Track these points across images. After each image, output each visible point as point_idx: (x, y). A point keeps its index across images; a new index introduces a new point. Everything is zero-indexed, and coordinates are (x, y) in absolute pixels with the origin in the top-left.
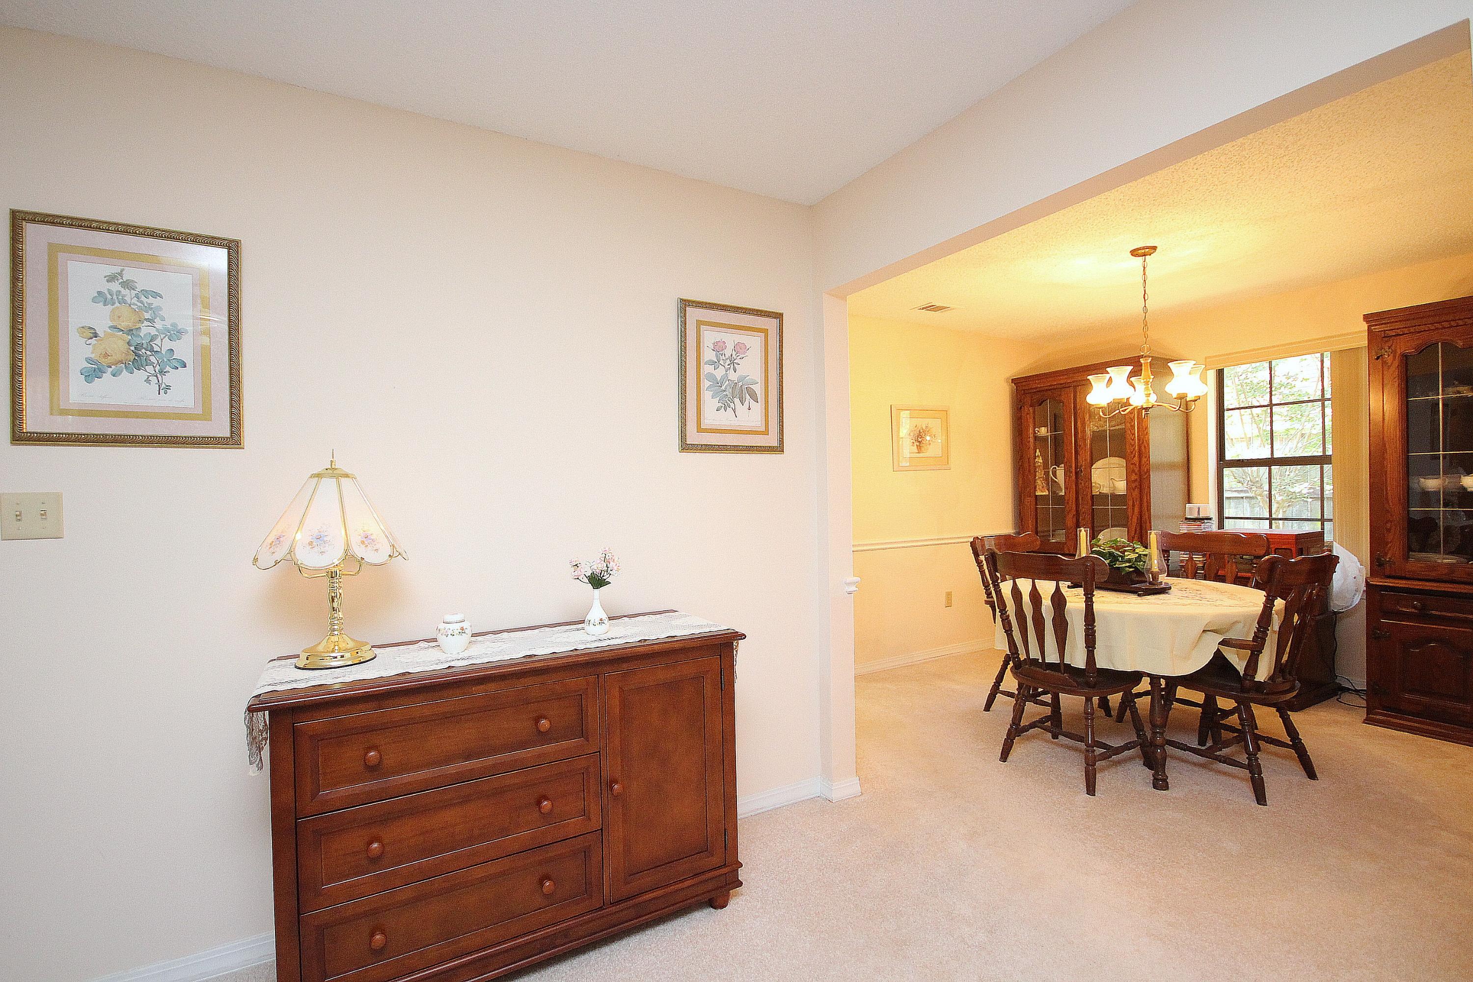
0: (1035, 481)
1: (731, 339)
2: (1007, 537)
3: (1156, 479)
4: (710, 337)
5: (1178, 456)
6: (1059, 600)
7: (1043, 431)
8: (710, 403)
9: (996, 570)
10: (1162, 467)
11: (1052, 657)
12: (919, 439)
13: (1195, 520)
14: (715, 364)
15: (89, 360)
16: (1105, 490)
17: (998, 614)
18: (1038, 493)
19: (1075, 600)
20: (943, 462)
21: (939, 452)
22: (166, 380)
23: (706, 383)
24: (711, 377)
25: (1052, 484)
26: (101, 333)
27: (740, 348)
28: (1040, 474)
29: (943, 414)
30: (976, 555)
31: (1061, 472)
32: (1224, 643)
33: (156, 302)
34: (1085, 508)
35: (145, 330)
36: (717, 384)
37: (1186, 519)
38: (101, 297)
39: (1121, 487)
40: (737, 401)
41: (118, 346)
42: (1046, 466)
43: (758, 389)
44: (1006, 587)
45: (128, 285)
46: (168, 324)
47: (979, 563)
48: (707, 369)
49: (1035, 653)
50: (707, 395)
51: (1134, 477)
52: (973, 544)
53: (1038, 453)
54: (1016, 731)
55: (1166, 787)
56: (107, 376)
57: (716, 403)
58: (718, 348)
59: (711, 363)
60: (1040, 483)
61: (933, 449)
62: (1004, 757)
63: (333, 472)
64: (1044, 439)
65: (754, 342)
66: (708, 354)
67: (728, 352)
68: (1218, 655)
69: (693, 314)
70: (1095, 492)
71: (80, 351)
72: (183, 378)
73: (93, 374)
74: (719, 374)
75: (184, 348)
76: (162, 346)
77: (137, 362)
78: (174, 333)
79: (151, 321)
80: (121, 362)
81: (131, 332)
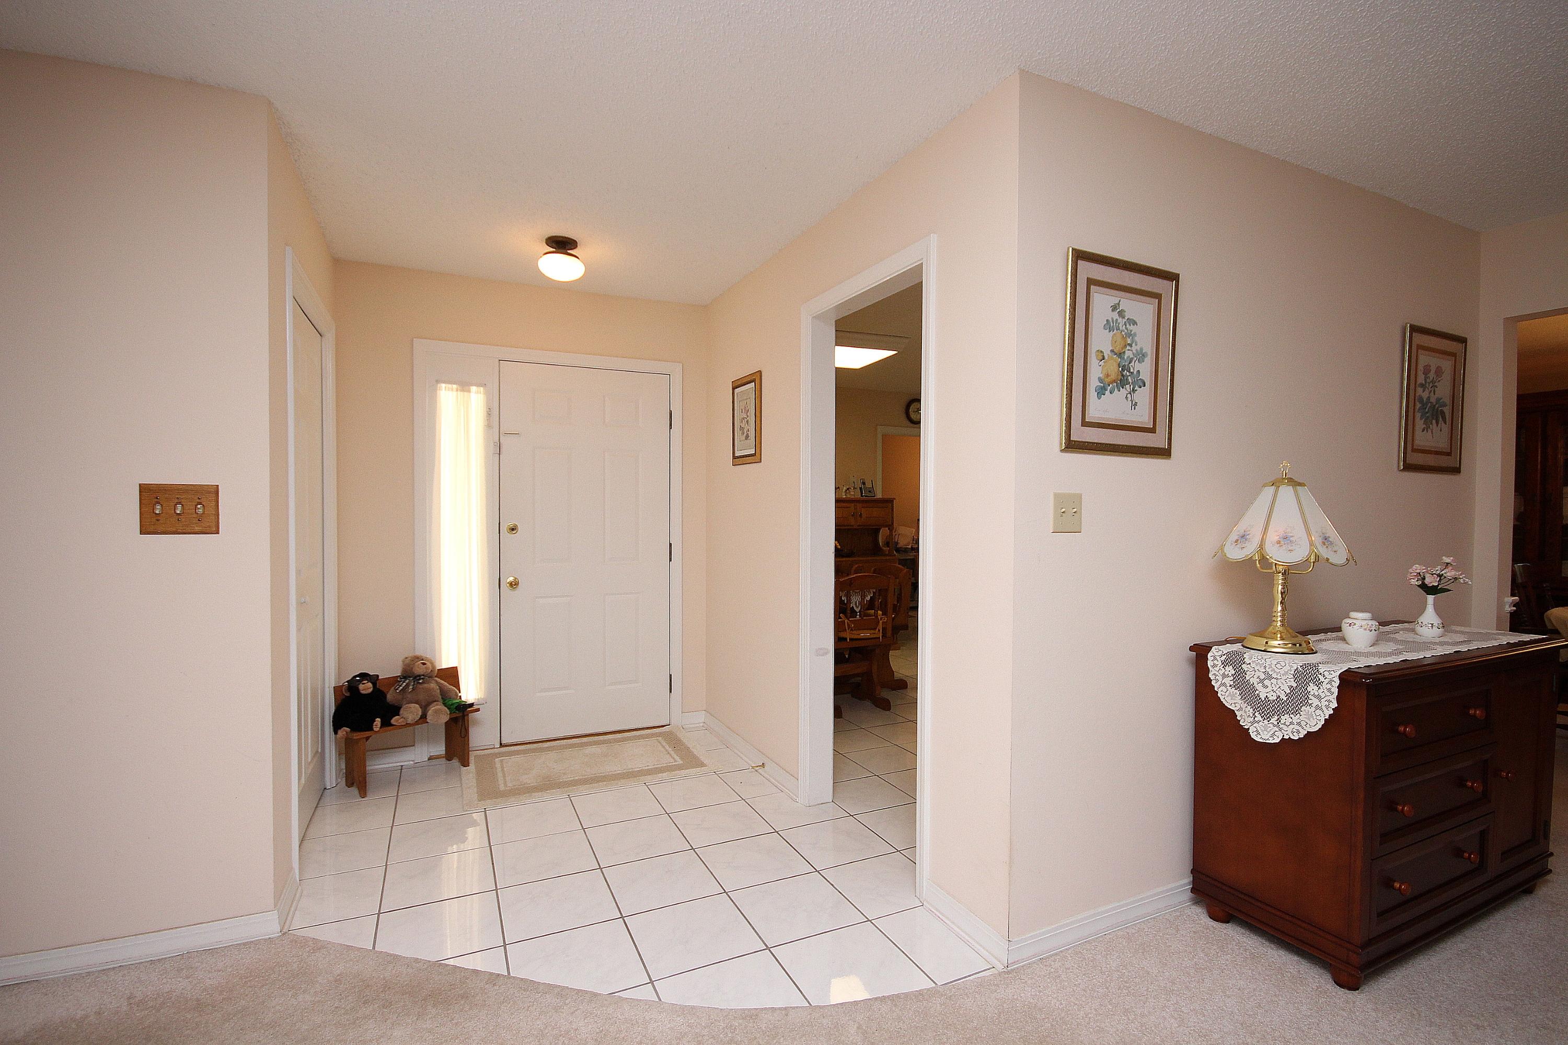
1: (1434, 361)
4: (1425, 359)
8: (1421, 425)
14: (1422, 385)
15: (1100, 380)
22: (1135, 397)
23: (1418, 406)
24: (1422, 400)
26: (1106, 355)
27: (1438, 372)
33: (1131, 327)
35: (1128, 354)
36: (1424, 406)
38: (1109, 327)
40: (1434, 421)
41: (1114, 369)
43: (1447, 410)
45: (1121, 314)
46: (1138, 347)
48: (1420, 390)
50: (1418, 415)
56: (1108, 393)
57: (1425, 425)
58: (1427, 371)
65: (1447, 365)
66: (1420, 378)
67: (1432, 375)
69: (1417, 339)
71: (1096, 372)
72: (1144, 396)
73: (1101, 392)
74: (1425, 395)
75: (1145, 369)
76: (1136, 366)
77: (1122, 382)
78: (1141, 356)
79: (1130, 345)
80: (1114, 381)
81: (1120, 355)
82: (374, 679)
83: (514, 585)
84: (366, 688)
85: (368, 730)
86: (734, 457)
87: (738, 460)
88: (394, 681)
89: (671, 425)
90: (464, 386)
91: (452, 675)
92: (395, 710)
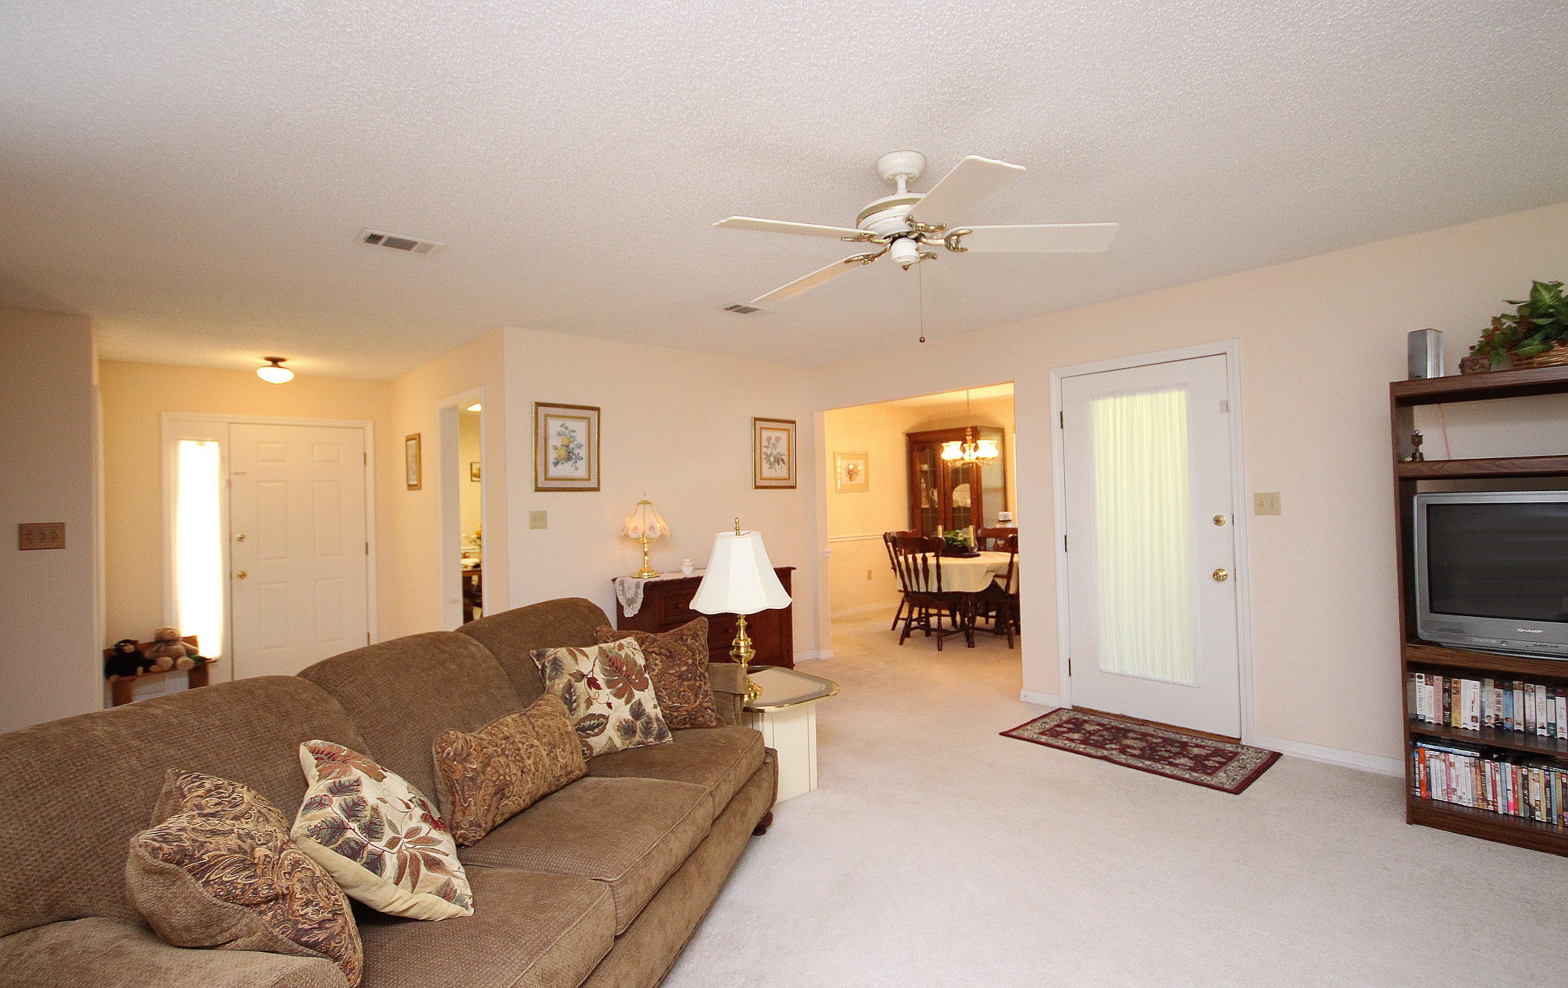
0: (921, 498)
1: (774, 434)
2: (904, 533)
3: (985, 498)
4: (766, 434)
5: (999, 483)
6: (925, 559)
7: (925, 467)
8: (765, 466)
9: (896, 547)
10: (989, 490)
11: (923, 589)
12: (851, 474)
13: (1003, 521)
14: (767, 447)
15: (556, 459)
16: (961, 504)
17: (898, 572)
18: (923, 506)
19: (931, 559)
20: (865, 487)
21: (862, 482)
22: (577, 465)
23: (764, 456)
24: (766, 454)
25: (931, 501)
26: (558, 448)
27: (778, 439)
28: (924, 494)
29: (865, 457)
30: (886, 542)
31: (936, 493)
32: (996, 576)
33: (574, 434)
34: (949, 516)
35: (572, 445)
36: (768, 457)
37: (1000, 521)
38: (559, 434)
39: (968, 502)
40: (776, 464)
41: (563, 453)
42: (927, 489)
43: (785, 458)
44: (901, 559)
45: (566, 428)
46: (578, 442)
47: (888, 547)
48: (764, 450)
49: (915, 589)
50: (764, 462)
51: (975, 497)
52: (885, 536)
53: (923, 481)
54: (906, 633)
55: (973, 646)
56: (560, 464)
57: (768, 465)
58: (769, 439)
59: (766, 446)
60: (924, 500)
61: (859, 480)
62: (901, 643)
63: (645, 503)
64: (925, 472)
65: (783, 435)
66: (765, 443)
67: (773, 441)
68: (993, 581)
69: (759, 424)
70: (955, 505)
71: (552, 455)
72: (582, 465)
73: (556, 464)
74: (769, 452)
75: (583, 452)
76: (576, 451)
77: (569, 459)
78: (580, 446)
79: (573, 442)
80: (564, 459)
81: (567, 446)
82: (134, 643)
83: (243, 576)
84: (130, 648)
85: (133, 675)
86: (409, 486)
87: (411, 487)
88: (150, 645)
89: (365, 462)
90: (201, 439)
91: (192, 640)
92: (153, 662)
